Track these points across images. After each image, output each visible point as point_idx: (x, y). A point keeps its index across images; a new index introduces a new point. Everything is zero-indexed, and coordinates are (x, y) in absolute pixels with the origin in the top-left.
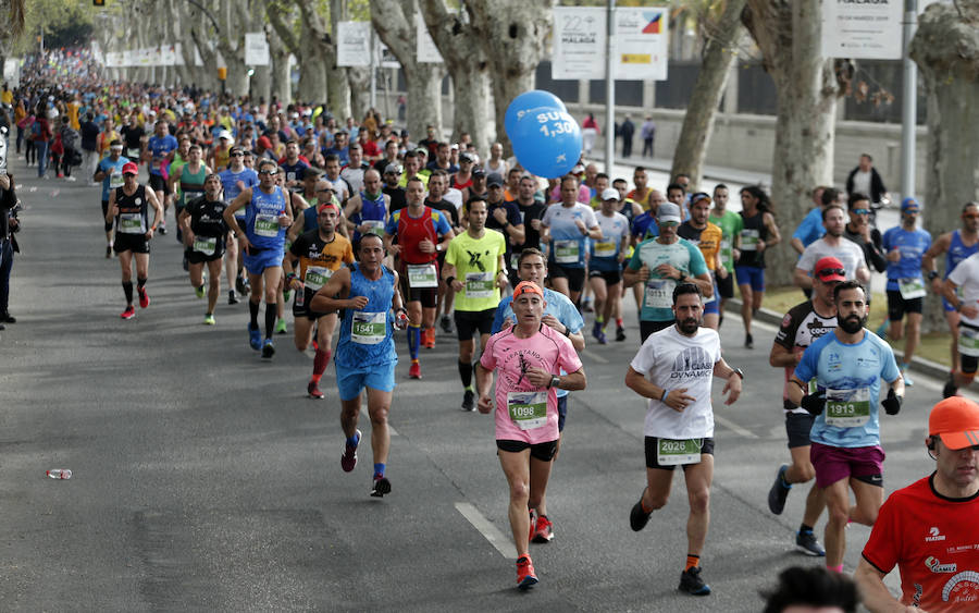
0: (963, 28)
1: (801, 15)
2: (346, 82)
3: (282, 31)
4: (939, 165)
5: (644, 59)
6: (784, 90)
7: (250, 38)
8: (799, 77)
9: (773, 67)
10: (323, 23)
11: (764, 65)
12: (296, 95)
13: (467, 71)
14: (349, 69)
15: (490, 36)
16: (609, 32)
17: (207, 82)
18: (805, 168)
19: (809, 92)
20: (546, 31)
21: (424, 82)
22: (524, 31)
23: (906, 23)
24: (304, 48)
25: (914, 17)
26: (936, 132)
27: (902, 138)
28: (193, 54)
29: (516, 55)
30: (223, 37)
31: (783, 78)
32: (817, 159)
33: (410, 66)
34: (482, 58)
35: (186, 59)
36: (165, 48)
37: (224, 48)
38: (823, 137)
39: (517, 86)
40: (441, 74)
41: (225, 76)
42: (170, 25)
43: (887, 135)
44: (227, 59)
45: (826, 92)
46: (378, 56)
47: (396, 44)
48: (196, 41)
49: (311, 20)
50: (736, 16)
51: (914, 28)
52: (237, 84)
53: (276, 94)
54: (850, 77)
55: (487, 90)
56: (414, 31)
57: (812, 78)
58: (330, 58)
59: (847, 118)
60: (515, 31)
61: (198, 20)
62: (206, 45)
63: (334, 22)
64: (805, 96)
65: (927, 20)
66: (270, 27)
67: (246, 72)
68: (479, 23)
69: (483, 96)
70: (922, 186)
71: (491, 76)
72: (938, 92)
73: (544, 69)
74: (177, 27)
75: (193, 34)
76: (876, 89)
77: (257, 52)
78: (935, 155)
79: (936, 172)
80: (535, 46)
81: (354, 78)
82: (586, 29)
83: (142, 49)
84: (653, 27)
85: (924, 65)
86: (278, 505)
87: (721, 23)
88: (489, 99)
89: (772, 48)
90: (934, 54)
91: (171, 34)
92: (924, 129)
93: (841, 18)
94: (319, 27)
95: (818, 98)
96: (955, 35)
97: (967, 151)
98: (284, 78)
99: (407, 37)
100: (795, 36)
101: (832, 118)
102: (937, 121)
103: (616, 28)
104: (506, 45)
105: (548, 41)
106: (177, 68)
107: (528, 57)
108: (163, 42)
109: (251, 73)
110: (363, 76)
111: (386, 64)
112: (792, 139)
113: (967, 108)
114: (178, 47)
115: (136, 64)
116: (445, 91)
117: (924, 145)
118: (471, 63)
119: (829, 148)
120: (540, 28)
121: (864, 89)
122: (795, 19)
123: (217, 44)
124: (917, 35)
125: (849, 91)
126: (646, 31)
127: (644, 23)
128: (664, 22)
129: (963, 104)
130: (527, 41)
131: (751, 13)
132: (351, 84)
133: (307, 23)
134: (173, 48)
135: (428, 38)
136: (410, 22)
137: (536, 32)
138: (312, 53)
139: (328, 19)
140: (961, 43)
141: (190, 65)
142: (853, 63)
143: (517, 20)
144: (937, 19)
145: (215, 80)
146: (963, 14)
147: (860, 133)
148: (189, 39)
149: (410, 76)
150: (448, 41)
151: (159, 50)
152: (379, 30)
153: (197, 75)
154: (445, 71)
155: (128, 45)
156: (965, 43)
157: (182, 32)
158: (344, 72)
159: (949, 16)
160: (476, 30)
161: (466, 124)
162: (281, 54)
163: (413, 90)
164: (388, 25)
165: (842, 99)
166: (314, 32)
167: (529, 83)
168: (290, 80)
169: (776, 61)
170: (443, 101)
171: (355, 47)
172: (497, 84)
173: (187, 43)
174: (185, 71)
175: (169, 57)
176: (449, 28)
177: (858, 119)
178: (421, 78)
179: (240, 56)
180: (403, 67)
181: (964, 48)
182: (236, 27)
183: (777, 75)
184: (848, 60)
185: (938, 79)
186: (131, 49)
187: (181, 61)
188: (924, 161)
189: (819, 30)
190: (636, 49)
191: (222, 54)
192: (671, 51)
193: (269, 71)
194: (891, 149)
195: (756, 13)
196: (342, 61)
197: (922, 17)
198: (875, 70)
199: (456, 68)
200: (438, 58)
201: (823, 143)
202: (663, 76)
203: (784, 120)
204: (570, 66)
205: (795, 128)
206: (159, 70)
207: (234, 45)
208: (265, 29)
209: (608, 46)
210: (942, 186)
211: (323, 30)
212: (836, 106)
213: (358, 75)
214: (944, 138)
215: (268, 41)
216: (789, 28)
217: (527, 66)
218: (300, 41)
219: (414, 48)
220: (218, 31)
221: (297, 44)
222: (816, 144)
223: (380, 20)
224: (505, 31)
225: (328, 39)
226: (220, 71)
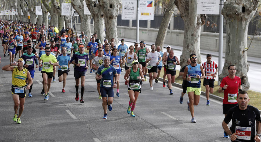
0: (236, 6)
1: (191, 2)
2: (64, 20)
3: (46, 6)
4: (229, 44)
5: (147, 14)
6: (186, 23)
7: (36, 7)
8: (191, 19)
9: (183, 17)
10: (57, 3)
11: (181, 16)
12: (50, 23)
13: (98, 17)
14: (65, 16)
15: (104, 7)
16: (138, 7)
17: (25, 20)
18: (192, 45)
19: (193, 23)
20: (120, 6)
21: (86, 20)
22: (114, 6)
23: (220, 4)
24: (52, 11)
25: (223, 3)
26: (229, 35)
27: (219, 37)
28: (21, 11)
29: (112, 13)
30: (29, 7)
31: (186, 20)
32: (196, 42)
33: (82, 16)
34: (102, 14)
35: (19, 13)
36: (12, 10)
37: (29, 10)
38: (197, 36)
39: (112, 21)
40: (90, 18)
41: (30, 18)
42: (14, 4)
43: (215, 36)
44: (30, 13)
45: (198, 24)
46: (73, 13)
47: (78, 9)
48: (22, 8)
49: (54, 3)
50: (173, 2)
51: (223, 6)
52: (33, 20)
53: (44, 24)
54: (205, 19)
55: (103, 23)
56: (83, 6)
57: (194, 20)
58: (59, 13)
59: (204, 31)
60: (111, 6)
61: (22, 2)
62: (24, 9)
63: (60, 3)
64: (192, 25)
65: (227, 4)
66: (42, 5)
67: (36, 17)
68: (101, 4)
69: (102, 24)
70: (225, 50)
71: (105, 19)
72: (229, 24)
73: (119, 17)
74: (16, 4)
75: (21, 6)
76: (212, 23)
77: (39, 11)
78: (228, 41)
79: (229, 46)
80: (117, 10)
81: (66, 19)
82: (131, 6)
83: (6, 10)
84: (150, 5)
85: (225, 16)
86: (43, 138)
87: (169, 4)
88: (104, 25)
89: (183, 12)
90: (228, 13)
91: (15, 6)
92: (225, 34)
93: (202, 3)
94: (56, 5)
95: (196, 26)
96: (234, 8)
97: (238, 41)
98: (47, 19)
99: (81, 7)
100: (190, 8)
101: (200, 31)
102: (229, 32)
103: (140, 6)
104: (109, 10)
105: (121, 9)
106: (16, 16)
107: (115, 13)
108: (12, 8)
109: (37, 17)
110: (69, 18)
111: (75, 15)
112: (188, 37)
113: (237, 28)
114: (16, 10)
115: (4, 14)
116: (92, 23)
117: (225, 39)
118: (99, 15)
119: (199, 39)
120: (118, 5)
121: (209, 23)
122: (190, 3)
123: (27, 9)
124: (224, 8)
125: (204, 23)
126: (148, 6)
127: (147, 4)
128: (153, 4)
129: (236, 27)
130: (115, 9)
131: (177, 2)
132: (65, 20)
133: (53, 4)
134: (15, 10)
135: (87, 8)
136: (82, 3)
137: (117, 7)
138: (54, 12)
139: (59, 2)
140: (236, 10)
141: (20, 15)
142: (206, 15)
143: (112, 3)
144: (229, 3)
145: (27, 19)
146: (237, 2)
147: (208, 35)
148: (19, 7)
149: (82, 19)
150: (93, 9)
151: (11, 11)
152: (73, 5)
153: (22, 18)
154: (92, 17)
155: (2, 9)
156: (237, 10)
157: (18, 5)
158: (63, 17)
159: (233, 3)
160: (100, 6)
161: (97, 32)
162: (46, 12)
163: (83, 22)
164: (76, 4)
165: (203, 26)
166: (55, 6)
167: (115, 21)
168: (48, 19)
169: (184, 15)
170: (91, 26)
171: (66, 10)
172: (106, 21)
173: (19, 8)
174: (18, 16)
175: (14, 13)
176: (93, 5)
177: (207, 32)
178: (85, 19)
179: (34, 12)
180: (80, 16)
181: (237, 12)
182: (33, 4)
183: (184, 19)
184: (204, 15)
185: (229, 20)
186: (3, 10)
187: (17, 14)
188: (225, 43)
189: (196, 6)
190: (145, 11)
191: (29, 12)
192: (155, 12)
193: (42, 17)
194: (216, 40)
195: (179, 2)
196: (63, 14)
197: (225, 3)
198: (212, 17)
199: (95, 16)
200: (90, 14)
201: (197, 38)
202: (153, 19)
203: (186, 31)
204: (126, 16)
205: (189, 34)
206: (11, 16)
207: (32, 9)
208: (41, 5)
209: (137, 10)
210: (230, 50)
211: (58, 5)
212: (201, 28)
213: (67, 18)
214: (231, 36)
215: (42, 8)
216: (188, 6)
217: (115, 16)
218: (51, 8)
219: (83, 11)
220: (28, 5)
221: (50, 9)
222: (195, 38)
223: (74, 2)
224: (109, 6)
225: (59, 8)
226: (28, 17)
